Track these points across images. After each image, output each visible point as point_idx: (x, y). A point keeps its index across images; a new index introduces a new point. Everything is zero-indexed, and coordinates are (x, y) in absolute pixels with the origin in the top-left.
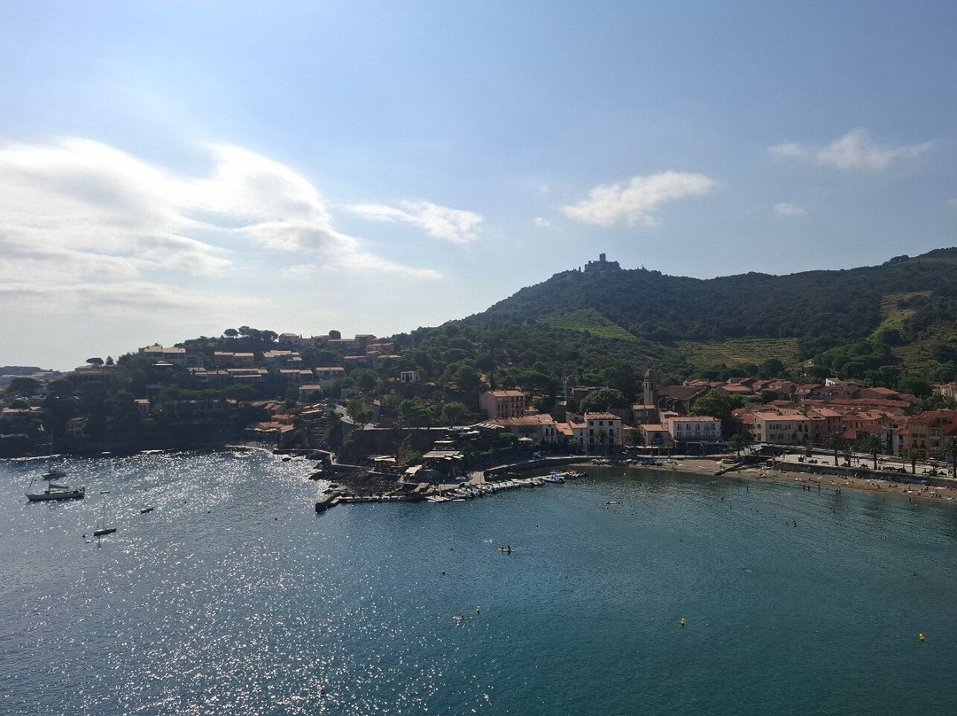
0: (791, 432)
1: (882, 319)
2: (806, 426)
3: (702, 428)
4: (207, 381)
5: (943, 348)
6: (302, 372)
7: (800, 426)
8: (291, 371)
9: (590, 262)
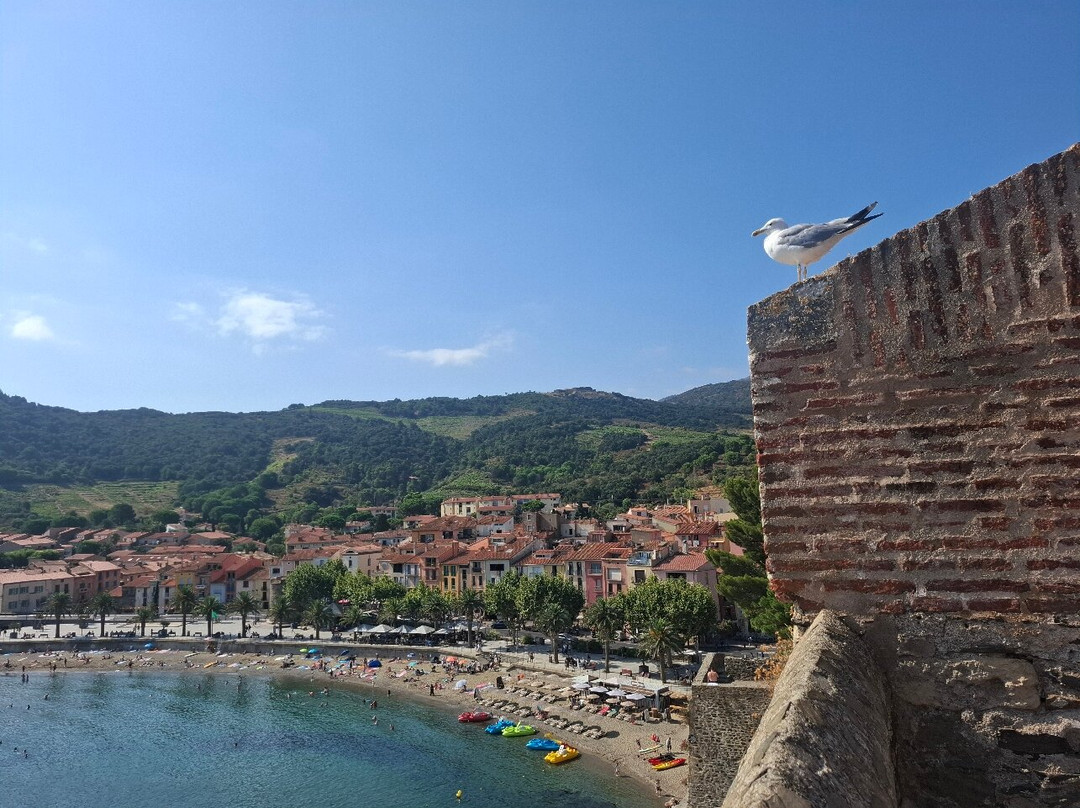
0: (41, 596)
2: (66, 586)
5: (313, 490)
7: (57, 587)
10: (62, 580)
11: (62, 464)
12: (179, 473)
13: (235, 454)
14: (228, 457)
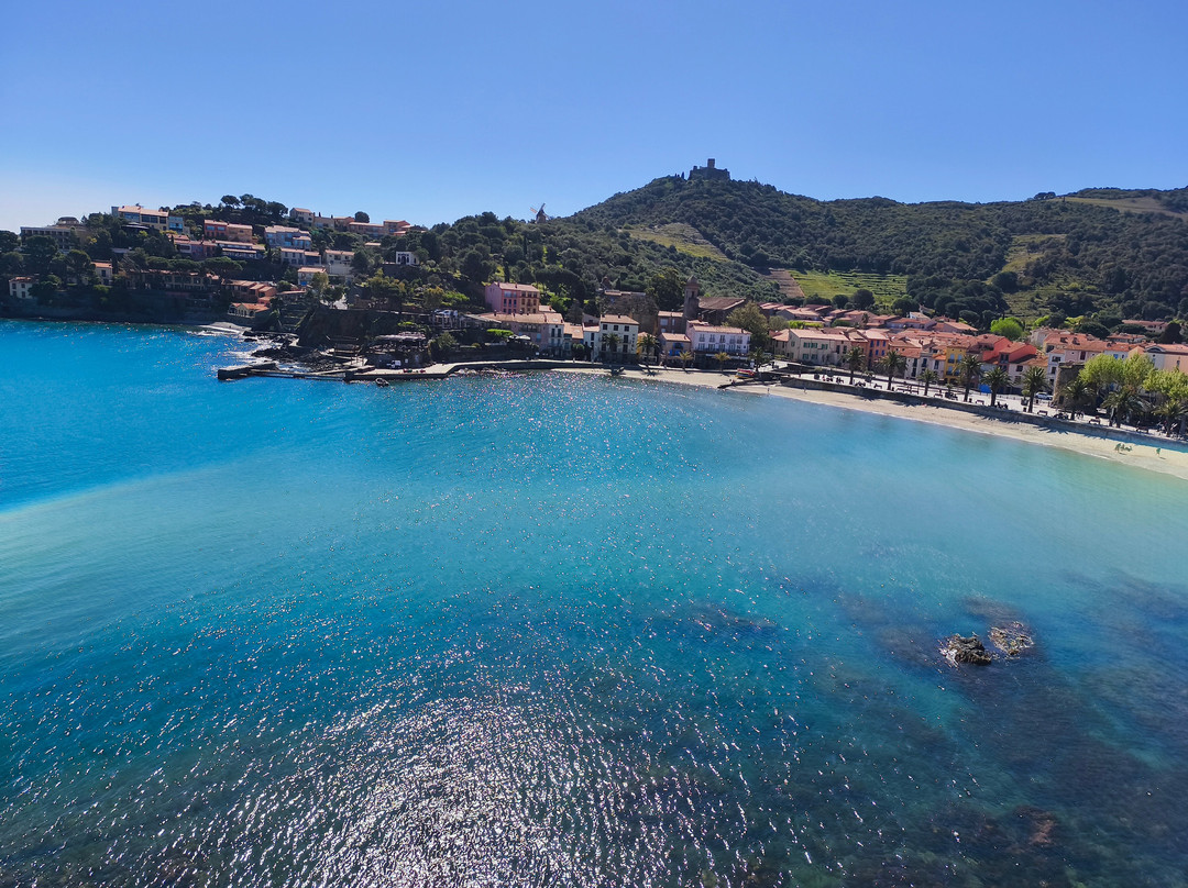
0: (827, 352)
1: (1005, 263)
2: (845, 347)
3: (727, 340)
4: (189, 251)
5: (1060, 297)
6: (307, 253)
7: (838, 347)
8: (294, 251)
9: (695, 167)
10: (842, 342)
11: (802, 252)
12: (908, 266)
13: (966, 250)
14: (960, 253)
